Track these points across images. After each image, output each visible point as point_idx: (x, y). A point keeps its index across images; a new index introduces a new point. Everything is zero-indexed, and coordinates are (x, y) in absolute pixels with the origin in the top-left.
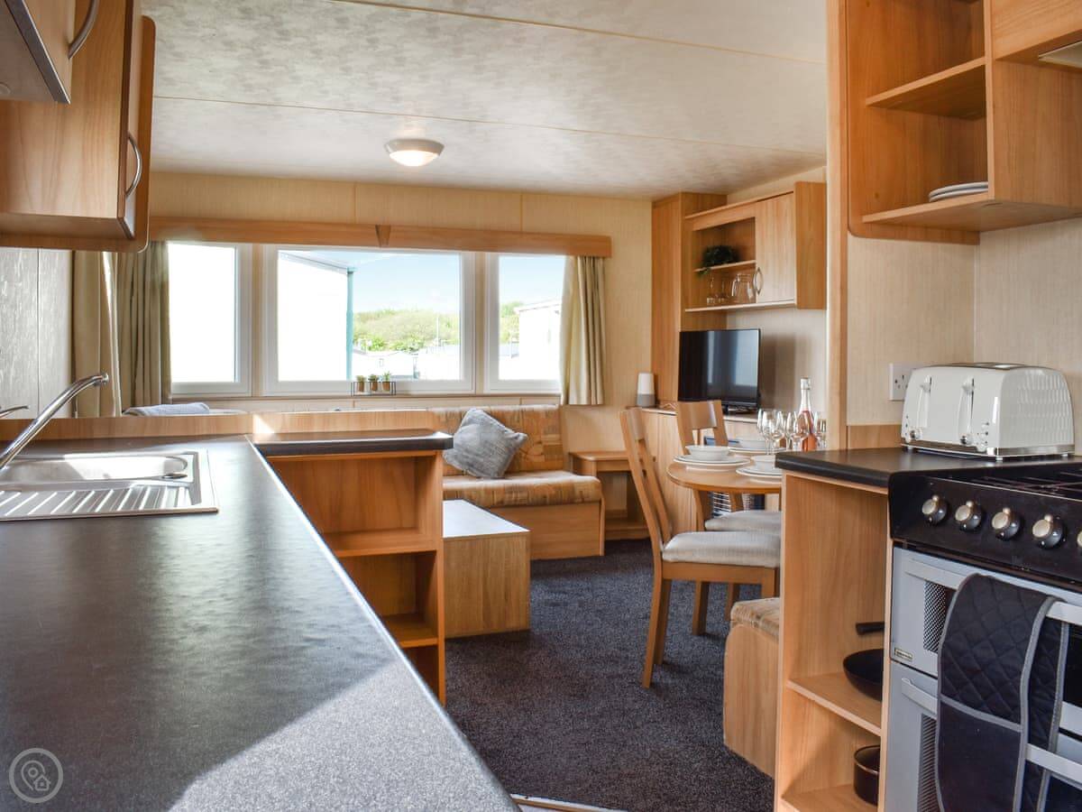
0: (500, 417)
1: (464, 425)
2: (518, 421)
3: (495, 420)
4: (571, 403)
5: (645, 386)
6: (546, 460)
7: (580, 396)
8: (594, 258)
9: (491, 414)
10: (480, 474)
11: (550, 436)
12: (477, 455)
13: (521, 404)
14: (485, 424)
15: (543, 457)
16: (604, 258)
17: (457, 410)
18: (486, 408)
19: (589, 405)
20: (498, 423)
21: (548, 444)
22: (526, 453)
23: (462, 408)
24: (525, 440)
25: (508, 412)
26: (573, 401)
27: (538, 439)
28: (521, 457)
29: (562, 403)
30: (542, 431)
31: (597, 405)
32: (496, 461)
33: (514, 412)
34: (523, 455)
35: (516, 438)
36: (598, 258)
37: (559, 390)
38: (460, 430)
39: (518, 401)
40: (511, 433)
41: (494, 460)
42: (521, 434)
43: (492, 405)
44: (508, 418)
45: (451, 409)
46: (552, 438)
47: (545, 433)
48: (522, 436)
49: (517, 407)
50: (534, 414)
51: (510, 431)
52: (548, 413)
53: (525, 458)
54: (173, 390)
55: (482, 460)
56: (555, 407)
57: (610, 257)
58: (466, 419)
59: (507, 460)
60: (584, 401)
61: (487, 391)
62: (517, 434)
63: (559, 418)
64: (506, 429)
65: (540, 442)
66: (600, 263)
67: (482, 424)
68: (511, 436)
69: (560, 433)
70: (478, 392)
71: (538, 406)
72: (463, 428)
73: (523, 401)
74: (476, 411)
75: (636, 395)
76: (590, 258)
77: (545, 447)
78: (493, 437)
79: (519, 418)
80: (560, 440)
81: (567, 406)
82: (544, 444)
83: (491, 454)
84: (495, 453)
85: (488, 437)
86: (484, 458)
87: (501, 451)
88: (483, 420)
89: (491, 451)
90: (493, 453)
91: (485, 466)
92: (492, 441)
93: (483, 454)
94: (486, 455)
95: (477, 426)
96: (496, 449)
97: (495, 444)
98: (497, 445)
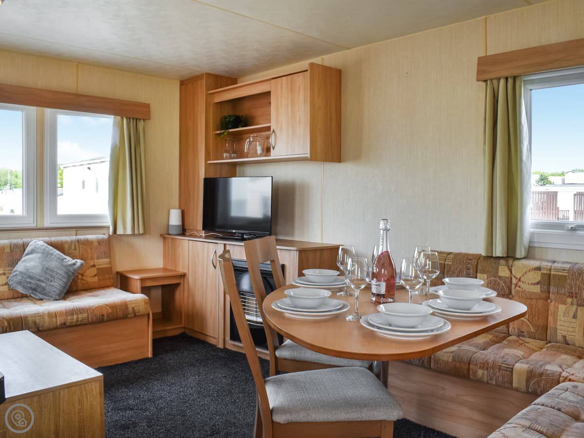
0: (58, 246)
1: (27, 254)
2: (75, 249)
3: (55, 250)
4: (118, 233)
5: (175, 219)
6: (99, 280)
7: (126, 227)
8: (136, 119)
9: (51, 244)
10: (41, 296)
11: (101, 260)
12: (40, 280)
13: (76, 235)
14: (46, 255)
15: (97, 277)
16: (144, 120)
18: (47, 239)
19: (133, 235)
20: (58, 252)
21: (100, 267)
22: (83, 275)
23: (25, 240)
24: (82, 265)
25: (66, 242)
26: (120, 231)
27: (92, 263)
28: (78, 279)
29: (111, 234)
30: (95, 256)
31: (139, 234)
32: (57, 285)
33: (72, 241)
34: (80, 277)
35: (74, 264)
36: (140, 119)
37: (109, 222)
38: (23, 259)
39: (74, 232)
40: (69, 260)
41: (55, 284)
42: (78, 260)
43: (52, 236)
44: (66, 247)
46: (103, 262)
47: (98, 258)
48: (79, 262)
49: (74, 238)
50: (87, 243)
51: (68, 258)
52: (100, 242)
53: (82, 279)
55: (43, 284)
56: (106, 237)
57: (149, 119)
58: (29, 249)
59: (66, 283)
60: (129, 232)
61: (47, 224)
62: (74, 261)
63: (108, 245)
64: (65, 256)
65: (94, 266)
66: (141, 124)
67: (43, 253)
68: (70, 263)
69: (110, 257)
70: (39, 226)
71: (91, 237)
72: (26, 257)
73: (78, 232)
74: (37, 242)
75: (168, 225)
76: (134, 119)
77: (98, 269)
78: (54, 264)
79: (75, 246)
80: (110, 263)
81: (115, 235)
82: (97, 267)
83: (52, 279)
84: (55, 278)
85: (49, 264)
86: (46, 282)
87: (61, 276)
88: (44, 250)
89: (52, 276)
90: (54, 278)
91: (47, 290)
92: (53, 268)
93: (45, 279)
94: (48, 280)
95: (39, 255)
96: (57, 274)
97: (55, 270)
98: (58, 271)
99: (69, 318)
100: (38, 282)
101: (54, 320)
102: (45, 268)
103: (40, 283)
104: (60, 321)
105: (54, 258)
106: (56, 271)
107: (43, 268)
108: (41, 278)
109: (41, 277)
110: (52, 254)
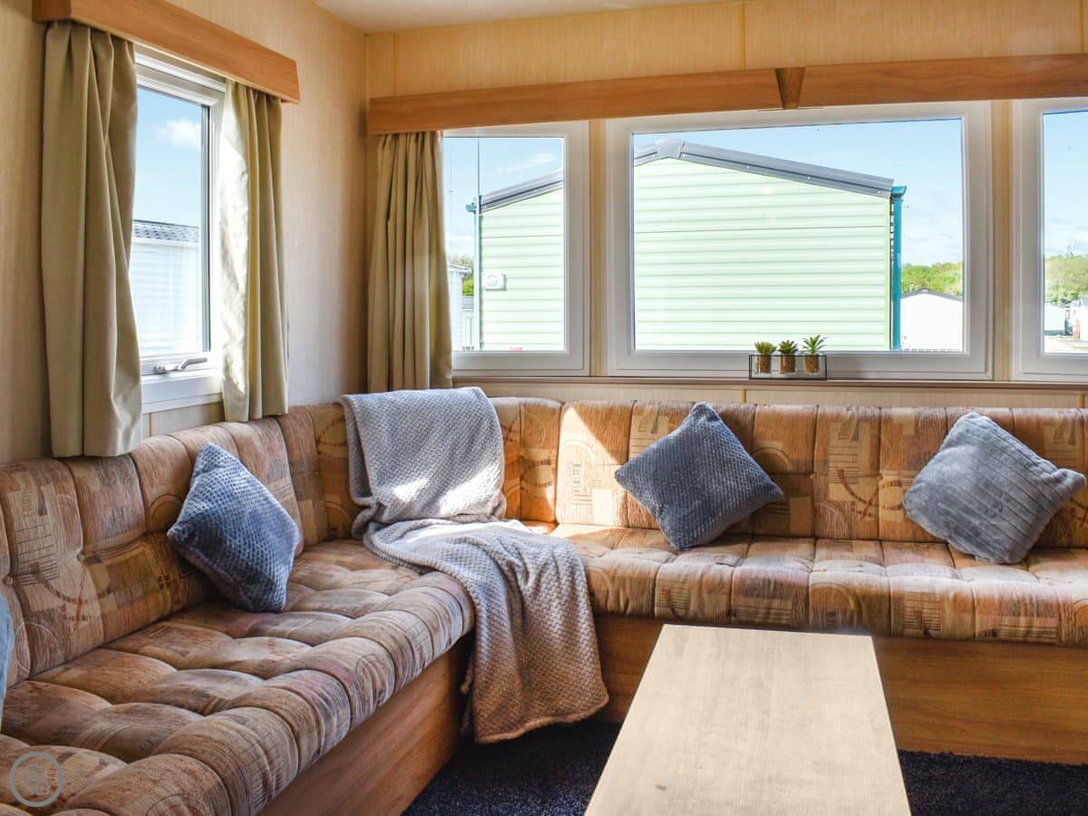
0: (1030, 432)
1: (950, 445)
3: (1013, 439)
9: (1007, 424)
10: (969, 549)
12: (966, 510)
14: (990, 449)
17: (939, 413)
18: (1003, 411)
20: (1019, 445)
23: (951, 411)
24: (1077, 486)
32: (1007, 527)
35: (1058, 480)
38: (939, 454)
40: (1047, 469)
41: (1003, 524)
42: (1071, 472)
43: (1018, 406)
45: (927, 411)
48: (1072, 476)
51: (1045, 464)
54: (455, 364)
55: (976, 522)
58: (954, 432)
61: (1015, 375)
64: (1036, 459)
67: (983, 446)
68: (1046, 476)
70: (997, 380)
72: (947, 451)
74: (976, 418)
78: (1004, 474)
79: (1072, 434)
83: (997, 511)
84: (1005, 508)
85: (993, 474)
86: (980, 517)
87: (1019, 506)
88: (986, 438)
89: (997, 504)
90: (1001, 511)
91: (983, 536)
92: (1001, 484)
93: (979, 509)
94: (986, 512)
95: (972, 449)
96: (1008, 501)
97: (1007, 490)
98: (1012, 494)
99: (1007, 620)
100: (963, 514)
101: (968, 617)
102: (983, 481)
103: (968, 517)
104: (981, 624)
105: (1006, 459)
106: (1006, 494)
107: (979, 480)
108: (970, 506)
109: (971, 503)
110: (1004, 450)
